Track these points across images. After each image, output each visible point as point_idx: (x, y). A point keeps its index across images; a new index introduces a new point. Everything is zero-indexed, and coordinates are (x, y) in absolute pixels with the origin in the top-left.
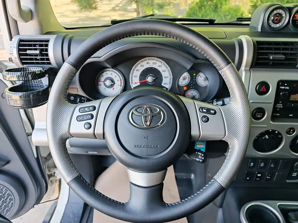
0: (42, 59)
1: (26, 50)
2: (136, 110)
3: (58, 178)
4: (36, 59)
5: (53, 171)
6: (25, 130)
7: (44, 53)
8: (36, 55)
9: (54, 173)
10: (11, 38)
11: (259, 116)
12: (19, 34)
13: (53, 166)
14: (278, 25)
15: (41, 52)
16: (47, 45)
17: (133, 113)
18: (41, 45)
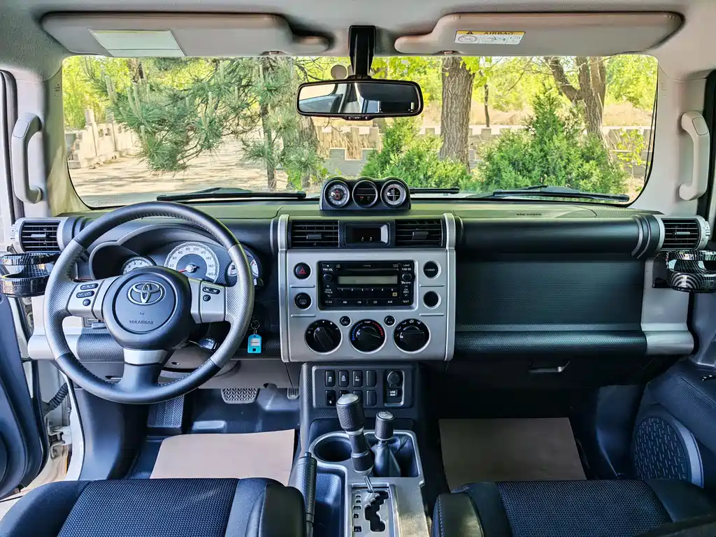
0: (49, 244)
1: (30, 234)
2: (136, 287)
3: (67, 443)
4: (42, 244)
5: (61, 430)
6: (20, 352)
7: (51, 237)
8: (42, 239)
9: (62, 434)
10: (14, 221)
11: (303, 303)
12: (24, 216)
13: (61, 424)
14: (340, 203)
15: (48, 236)
16: (56, 229)
17: (132, 289)
18: (50, 229)
